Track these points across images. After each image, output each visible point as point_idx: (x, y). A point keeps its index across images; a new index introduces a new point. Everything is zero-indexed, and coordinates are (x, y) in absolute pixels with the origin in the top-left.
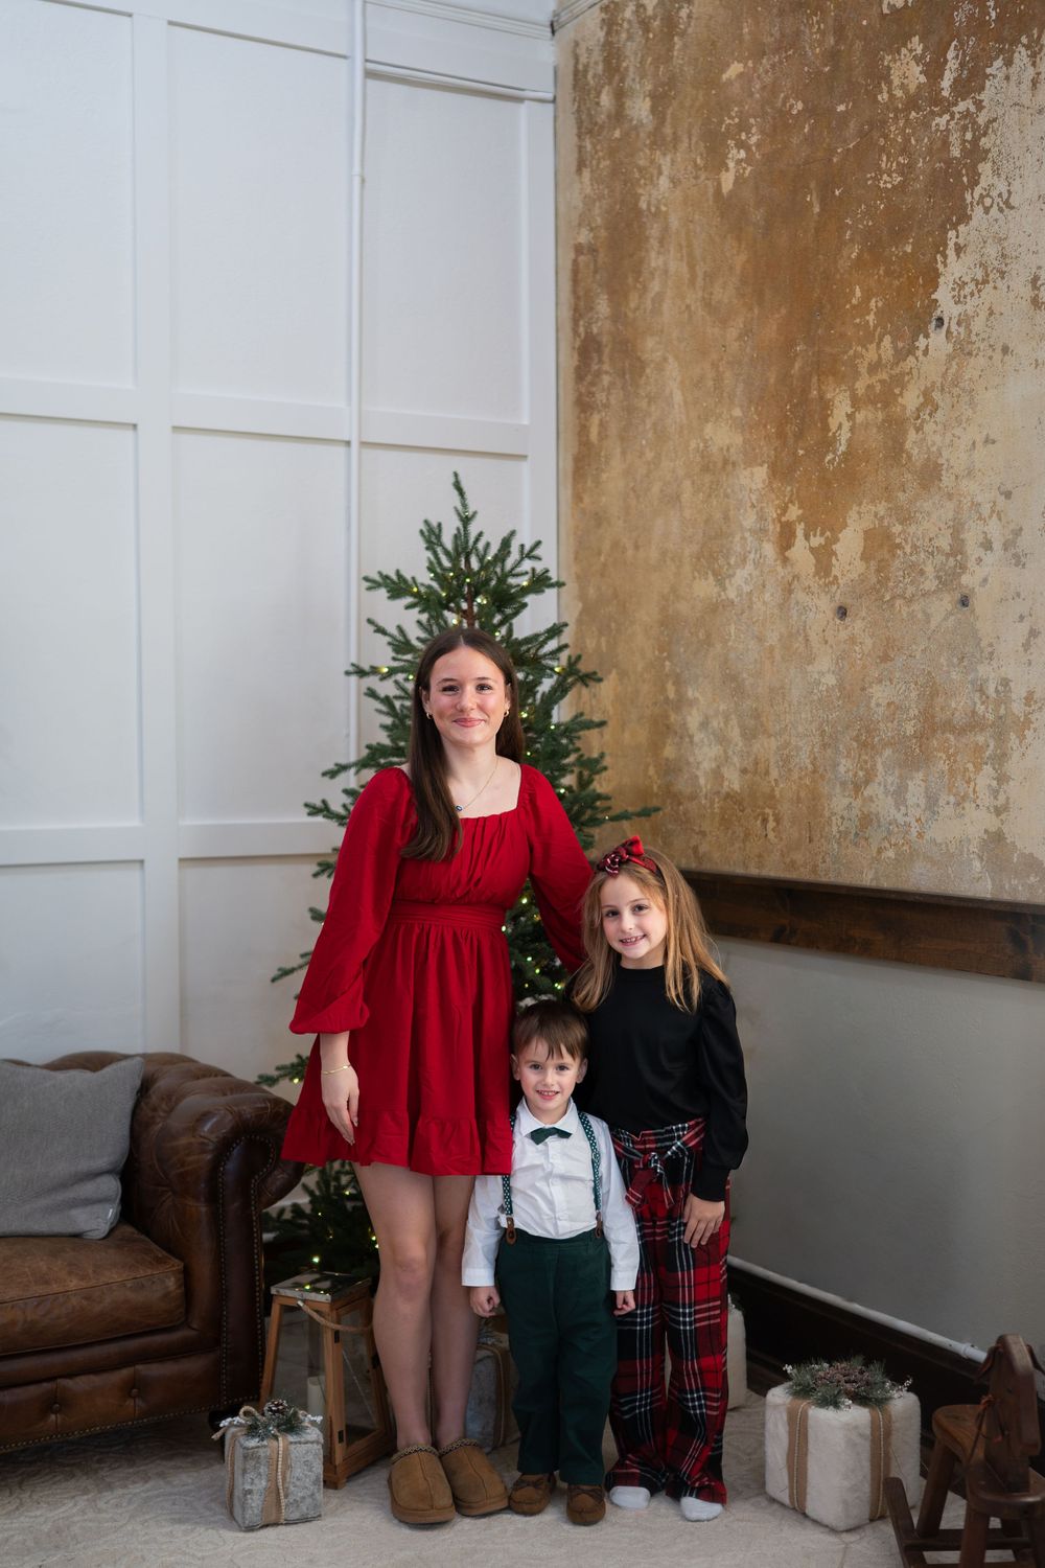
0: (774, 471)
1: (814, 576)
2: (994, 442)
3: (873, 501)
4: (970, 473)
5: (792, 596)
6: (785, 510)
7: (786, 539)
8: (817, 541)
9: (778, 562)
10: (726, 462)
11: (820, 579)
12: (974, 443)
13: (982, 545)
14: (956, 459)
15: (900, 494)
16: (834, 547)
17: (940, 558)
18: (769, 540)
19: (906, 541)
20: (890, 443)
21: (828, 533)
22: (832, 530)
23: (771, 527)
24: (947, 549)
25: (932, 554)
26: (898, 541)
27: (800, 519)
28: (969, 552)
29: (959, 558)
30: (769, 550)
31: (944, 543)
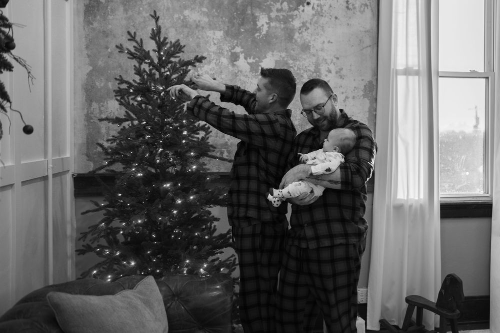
0: (227, 33)
1: (250, 72)
2: (332, 43)
3: (279, 51)
4: (322, 50)
5: (238, 77)
6: (234, 48)
7: (234, 58)
8: (251, 61)
9: (230, 65)
10: (197, 26)
11: (253, 73)
12: (324, 42)
13: (327, 71)
14: (316, 44)
15: (292, 51)
16: (260, 64)
17: (309, 73)
18: (224, 57)
19: (295, 66)
20: (287, 35)
21: (257, 59)
22: (259, 58)
23: (226, 53)
24: (313, 71)
25: (307, 71)
26: (291, 65)
27: (242, 52)
28: (322, 72)
29: (318, 74)
30: (225, 61)
31: (312, 68)
